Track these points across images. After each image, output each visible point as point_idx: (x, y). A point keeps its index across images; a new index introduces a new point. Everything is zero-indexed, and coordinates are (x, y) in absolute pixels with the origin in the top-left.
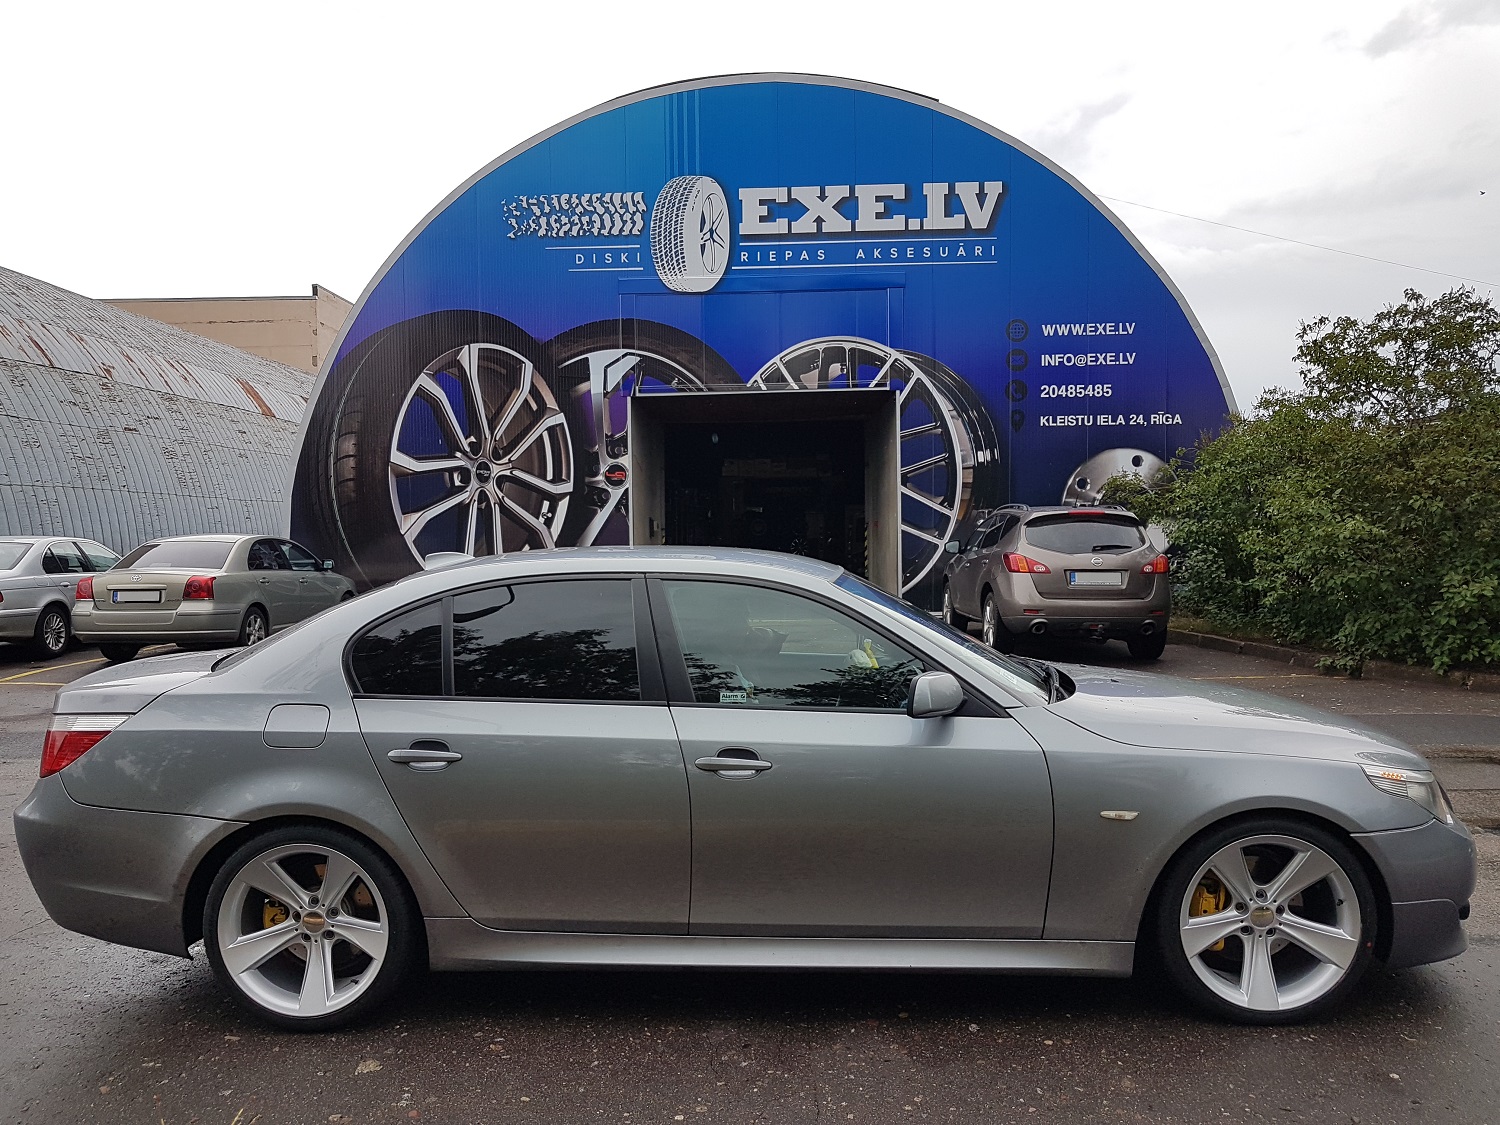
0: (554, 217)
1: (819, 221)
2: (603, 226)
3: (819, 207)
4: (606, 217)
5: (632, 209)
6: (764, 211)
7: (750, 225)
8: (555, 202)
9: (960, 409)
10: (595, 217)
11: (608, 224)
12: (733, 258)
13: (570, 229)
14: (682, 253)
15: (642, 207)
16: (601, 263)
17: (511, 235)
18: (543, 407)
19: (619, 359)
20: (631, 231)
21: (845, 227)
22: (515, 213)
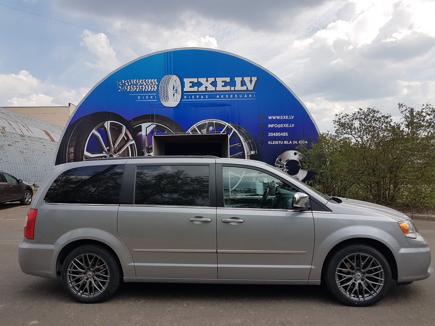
0: (132, 86)
1: (206, 87)
2: (146, 89)
3: (206, 84)
4: (147, 86)
5: (154, 84)
6: (191, 85)
7: (187, 88)
8: (132, 82)
9: (246, 139)
10: (143, 86)
11: (147, 88)
12: (182, 97)
13: (136, 89)
14: (168, 97)
15: (157, 83)
16: (145, 99)
17: (120, 91)
18: (128, 139)
19: (150, 125)
20: (153, 90)
21: (214, 89)
22: (121, 85)
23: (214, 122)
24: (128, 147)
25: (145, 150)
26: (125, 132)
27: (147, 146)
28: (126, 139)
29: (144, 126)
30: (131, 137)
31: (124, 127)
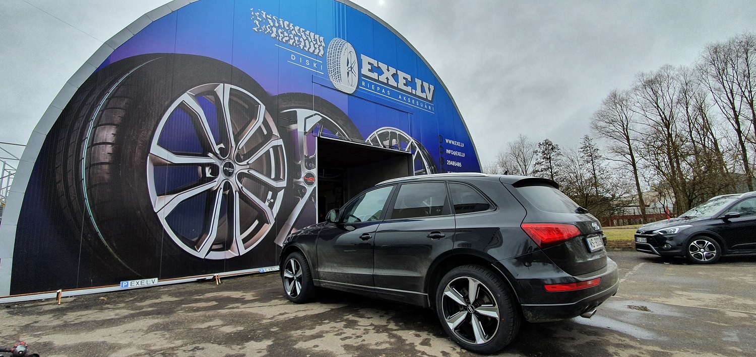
0: (280, 30)
1: (387, 79)
2: (305, 46)
3: (388, 73)
4: (307, 41)
5: (319, 43)
6: (370, 67)
7: (365, 71)
8: (281, 22)
9: (430, 165)
10: (301, 39)
11: (308, 46)
12: (359, 84)
13: (289, 40)
14: (340, 75)
15: (323, 44)
16: (304, 63)
17: (255, 29)
18: (270, 135)
19: (312, 116)
20: (318, 53)
21: (395, 84)
22: (258, 18)
23: (398, 133)
24: (269, 150)
25: (302, 163)
26: (264, 118)
27: (305, 153)
28: (265, 132)
29: (302, 113)
30: (275, 132)
31: (262, 108)
